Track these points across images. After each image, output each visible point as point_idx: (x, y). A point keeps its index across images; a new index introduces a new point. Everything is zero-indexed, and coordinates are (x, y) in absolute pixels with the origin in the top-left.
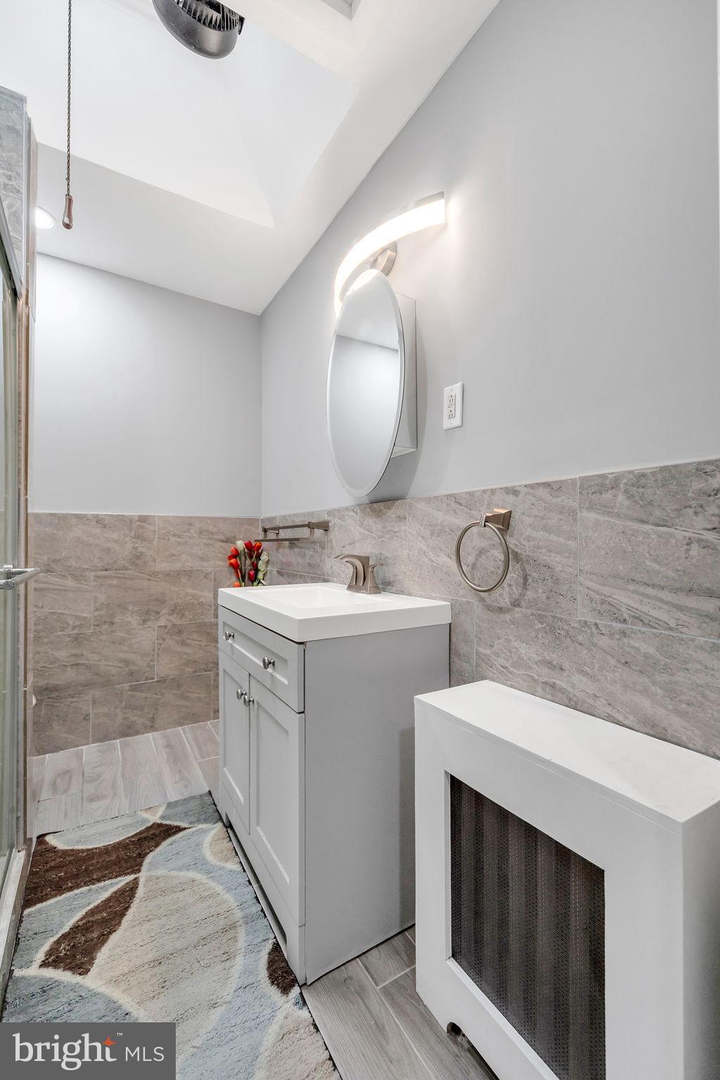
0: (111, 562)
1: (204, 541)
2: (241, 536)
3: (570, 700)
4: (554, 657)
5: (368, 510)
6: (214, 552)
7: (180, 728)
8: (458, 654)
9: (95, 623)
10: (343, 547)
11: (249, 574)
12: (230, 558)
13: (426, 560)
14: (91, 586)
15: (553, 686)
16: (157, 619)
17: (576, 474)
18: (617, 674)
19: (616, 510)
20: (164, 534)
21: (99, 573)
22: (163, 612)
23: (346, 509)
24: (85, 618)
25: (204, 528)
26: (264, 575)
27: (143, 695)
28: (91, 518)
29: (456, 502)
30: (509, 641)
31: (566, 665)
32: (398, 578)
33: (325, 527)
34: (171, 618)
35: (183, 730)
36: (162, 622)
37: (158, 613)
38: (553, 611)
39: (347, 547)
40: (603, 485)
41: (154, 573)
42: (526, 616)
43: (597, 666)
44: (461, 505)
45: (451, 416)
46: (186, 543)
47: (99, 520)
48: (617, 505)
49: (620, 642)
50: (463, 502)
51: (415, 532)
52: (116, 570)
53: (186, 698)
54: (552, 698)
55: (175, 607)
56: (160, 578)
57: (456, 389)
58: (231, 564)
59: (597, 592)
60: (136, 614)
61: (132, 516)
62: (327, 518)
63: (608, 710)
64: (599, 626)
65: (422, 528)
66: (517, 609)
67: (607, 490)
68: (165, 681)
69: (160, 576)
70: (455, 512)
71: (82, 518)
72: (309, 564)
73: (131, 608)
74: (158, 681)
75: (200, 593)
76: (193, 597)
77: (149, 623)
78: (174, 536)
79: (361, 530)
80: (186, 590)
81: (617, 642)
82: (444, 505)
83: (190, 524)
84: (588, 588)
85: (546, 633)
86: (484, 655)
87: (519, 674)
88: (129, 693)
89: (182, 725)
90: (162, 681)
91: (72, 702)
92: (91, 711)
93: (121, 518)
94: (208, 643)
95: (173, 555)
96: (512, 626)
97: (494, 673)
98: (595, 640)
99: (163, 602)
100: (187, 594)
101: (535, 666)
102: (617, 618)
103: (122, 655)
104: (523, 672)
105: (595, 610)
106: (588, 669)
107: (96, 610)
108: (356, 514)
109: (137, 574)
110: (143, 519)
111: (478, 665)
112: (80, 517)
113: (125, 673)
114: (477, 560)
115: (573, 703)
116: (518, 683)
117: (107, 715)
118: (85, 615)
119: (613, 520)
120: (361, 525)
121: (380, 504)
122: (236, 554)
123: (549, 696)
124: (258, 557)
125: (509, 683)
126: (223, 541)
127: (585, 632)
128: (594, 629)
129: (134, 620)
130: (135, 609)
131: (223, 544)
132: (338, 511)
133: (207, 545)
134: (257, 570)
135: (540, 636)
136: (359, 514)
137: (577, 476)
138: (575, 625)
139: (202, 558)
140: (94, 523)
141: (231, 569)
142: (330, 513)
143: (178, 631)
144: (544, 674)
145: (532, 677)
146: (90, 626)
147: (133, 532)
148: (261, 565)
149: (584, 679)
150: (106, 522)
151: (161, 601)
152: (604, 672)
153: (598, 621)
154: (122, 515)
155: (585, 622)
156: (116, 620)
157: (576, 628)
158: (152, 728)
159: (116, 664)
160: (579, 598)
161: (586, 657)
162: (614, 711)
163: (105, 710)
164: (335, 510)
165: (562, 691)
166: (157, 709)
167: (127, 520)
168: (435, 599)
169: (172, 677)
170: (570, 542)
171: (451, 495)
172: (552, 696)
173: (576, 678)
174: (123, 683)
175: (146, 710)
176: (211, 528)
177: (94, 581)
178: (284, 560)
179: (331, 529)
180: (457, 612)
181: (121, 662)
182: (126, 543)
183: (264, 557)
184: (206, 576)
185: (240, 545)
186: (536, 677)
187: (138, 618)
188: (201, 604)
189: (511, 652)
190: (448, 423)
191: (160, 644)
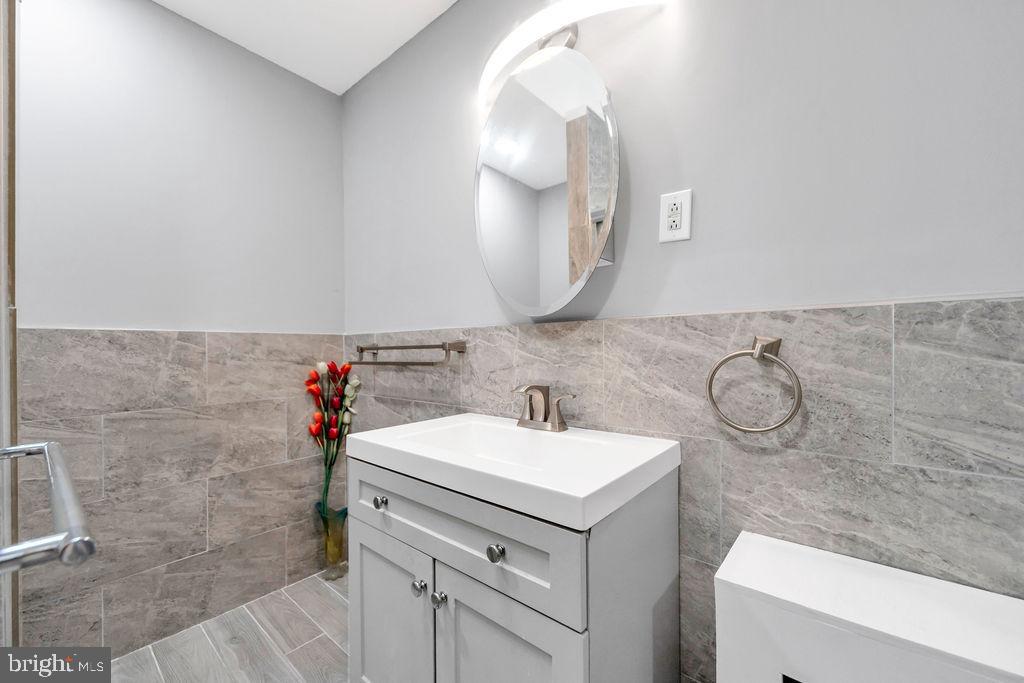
0: (135, 397)
1: (275, 363)
2: (322, 356)
3: (881, 555)
4: (856, 508)
5: (535, 331)
6: (287, 376)
7: (244, 606)
8: (692, 500)
9: (109, 488)
10: (492, 372)
11: (332, 401)
12: (309, 383)
13: (637, 391)
14: (100, 435)
15: (853, 539)
16: (209, 470)
17: (892, 300)
18: (958, 528)
19: (956, 343)
20: (218, 355)
21: (115, 415)
22: (218, 459)
23: (496, 327)
24: (91, 483)
25: (272, 349)
26: (352, 402)
27: (189, 575)
28: (99, 335)
29: (687, 326)
30: (777, 486)
31: (874, 515)
32: (588, 410)
33: (461, 348)
34: (230, 466)
35: (249, 608)
36: (217, 472)
37: (210, 461)
38: (851, 455)
39: (498, 372)
40: (932, 314)
41: (204, 408)
42: (806, 459)
43: (924, 517)
44: (696, 329)
45: (674, 226)
46: (249, 367)
47: (113, 340)
48: (958, 338)
49: (962, 491)
50: (700, 327)
51: (617, 359)
52: (142, 408)
53: (252, 566)
54: (851, 552)
55: (235, 451)
56: (212, 415)
57: (683, 196)
58: (311, 391)
59: (925, 435)
60: (176, 466)
61: (168, 333)
62: (462, 338)
63: (945, 567)
64: (928, 472)
65: (629, 355)
66: (790, 451)
67: (941, 321)
68: (220, 549)
69: (213, 412)
70: (686, 337)
71: (82, 337)
72: (432, 391)
73: (167, 460)
74: (211, 552)
75: (270, 430)
76: (260, 435)
77: (196, 477)
78: (232, 358)
79: (523, 353)
80: (251, 427)
81: (957, 491)
82: (667, 329)
83: (255, 343)
84: (909, 430)
85: (840, 479)
86: (736, 501)
87: (794, 525)
88: (166, 576)
89: (245, 600)
90: (218, 550)
91: (68, 610)
92: (102, 616)
93: (152, 337)
94: (280, 491)
95: (231, 383)
96: (783, 470)
97: (754, 523)
98: (921, 487)
99: (217, 446)
100: (251, 431)
101: (822, 516)
102: (956, 464)
103: (154, 526)
104: (803, 522)
105: (920, 454)
106: (909, 521)
107: (110, 469)
108: (514, 334)
109: (176, 411)
110: (185, 337)
111: (725, 513)
112: (81, 336)
113: (161, 549)
114: (724, 393)
115: (884, 559)
116: (795, 534)
117: (130, 615)
118: (90, 478)
119: (949, 354)
120: (523, 347)
121: (556, 324)
122: (315, 379)
123: (846, 551)
124: (346, 382)
125: (779, 534)
126: (298, 363)
127: (905, 480)
128: (919, 476)
129: (172, 475)
130: (175, 460)
131: (299, 367)
132: (482, 330)
133: (277, 368)
134: (343, 396)
135: (830, 481)
136: (518, 335)
137: (893, 303)
138: (889, 471)
139: (271, 385)
140: (106, 343)
141: (310, 396)
142: (467, 332)
143: (238, 482)
144: (838, 524)
145: (819, 529)
146: (100, 493)
147: (170, 354)
148: (348, 390)
149: (905, 532)
150: (126, 341)
151: (215, 445)
152: (936, 524)
153: (925, 468)
154: (152, 332)
155: (905, 468)
156: (145, 479)
157: (890, 474)
158: (204, 615)
159: (145, 539)
160: (893, 439)
161: (907, 507)
162: (952, 569)
163: (129, 608)
164: (476, 329)
165: (868, 545)
166: (210, 589)
167: (161, 338)
168: (653, 436)
169: (232, 542)
170: (879, 378)
171: (678, 318)
172: (851, 549)
173: (890, 530)
174: (155, 565)
175: (193, 594)
176: (283, 347)
177: (106, 427)
178: (388, 385)
179: (469, 351)
180: (691, 451)
181: (153, 536)
182: (159, 370)
183: (354, 381)
184: (278, 407)
185: (322, 367)
186: (823, 528)
187: (180, 472)
188: (271, 443)
189: (782, 500)
190: (665, 235)
191: (214, 502)
